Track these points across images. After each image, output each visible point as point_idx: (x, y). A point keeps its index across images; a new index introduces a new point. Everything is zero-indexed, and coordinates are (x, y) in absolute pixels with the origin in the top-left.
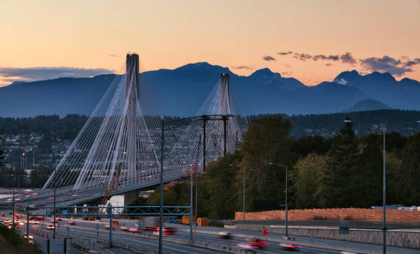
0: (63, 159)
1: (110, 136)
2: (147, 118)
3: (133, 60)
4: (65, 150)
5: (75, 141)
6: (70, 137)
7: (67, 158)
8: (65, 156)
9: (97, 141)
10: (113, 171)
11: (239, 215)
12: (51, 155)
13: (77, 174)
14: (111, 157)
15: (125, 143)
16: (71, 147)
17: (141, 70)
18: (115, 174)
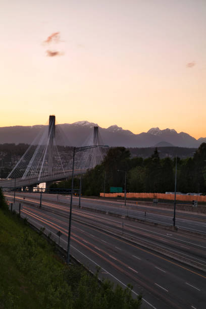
0: (17, 165)
1: (40, 154)
2: (58, 146)
3: (52, 118)
4: (18, 161)
5: (23, 156)
6: (21, 154)
7: (19, 164)
8: (18, 163)
9: (34, 156)
10: (41, 171)
11: (102, 194)
12: (10, 163)
13: (23, 172)
14: (40, 165)
15: (47, 159)
16: (21, 160)
17: (56, 124)
18: (42, 173)
